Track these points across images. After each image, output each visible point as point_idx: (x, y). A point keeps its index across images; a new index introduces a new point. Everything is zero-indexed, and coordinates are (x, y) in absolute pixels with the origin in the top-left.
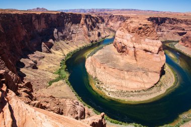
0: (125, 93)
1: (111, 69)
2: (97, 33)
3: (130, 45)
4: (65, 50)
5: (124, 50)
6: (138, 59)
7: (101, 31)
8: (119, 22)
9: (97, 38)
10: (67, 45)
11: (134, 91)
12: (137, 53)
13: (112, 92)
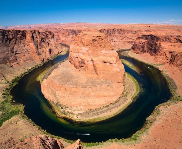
0: (94, 111)
2: (48, 50)
3: (87, 58)
4: (8, 76)
5: (82, 64)
6: (98, 72)
7: (53, 47)
8: (71, 36)
9: (48, 55)
11: (102, 107)
12: (97, 66)
13: (80, 114)
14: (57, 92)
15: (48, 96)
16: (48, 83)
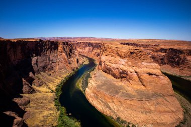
2: (76, 60)
3: (130, 70)
5: (124, 75)
6: (145, 84)
7: (78, 57)
9: (76, 64)
10: (50, 77)
12: (142, 77)
14: (111, 105)
16: (94, 93)
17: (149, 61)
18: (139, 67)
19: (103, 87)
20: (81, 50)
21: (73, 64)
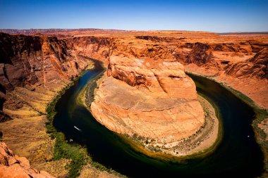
1: (147, 114)
2: (73, 64)
3: (148, 73)
4: (35, 104)
5: (142, 81)
6: (167, 89)
8: (91, 45)
9: (75, 70)
10: (35, 94)
11: (195, 133)
12: (163, 81)
13: (177, 147)
14: (125, 120)
15: (113, 126)
16: (103, 108)
17: (172, 60)
18: (160, 69)
19: (114, 99)
20: (81, 49)
21: (69, 70)
